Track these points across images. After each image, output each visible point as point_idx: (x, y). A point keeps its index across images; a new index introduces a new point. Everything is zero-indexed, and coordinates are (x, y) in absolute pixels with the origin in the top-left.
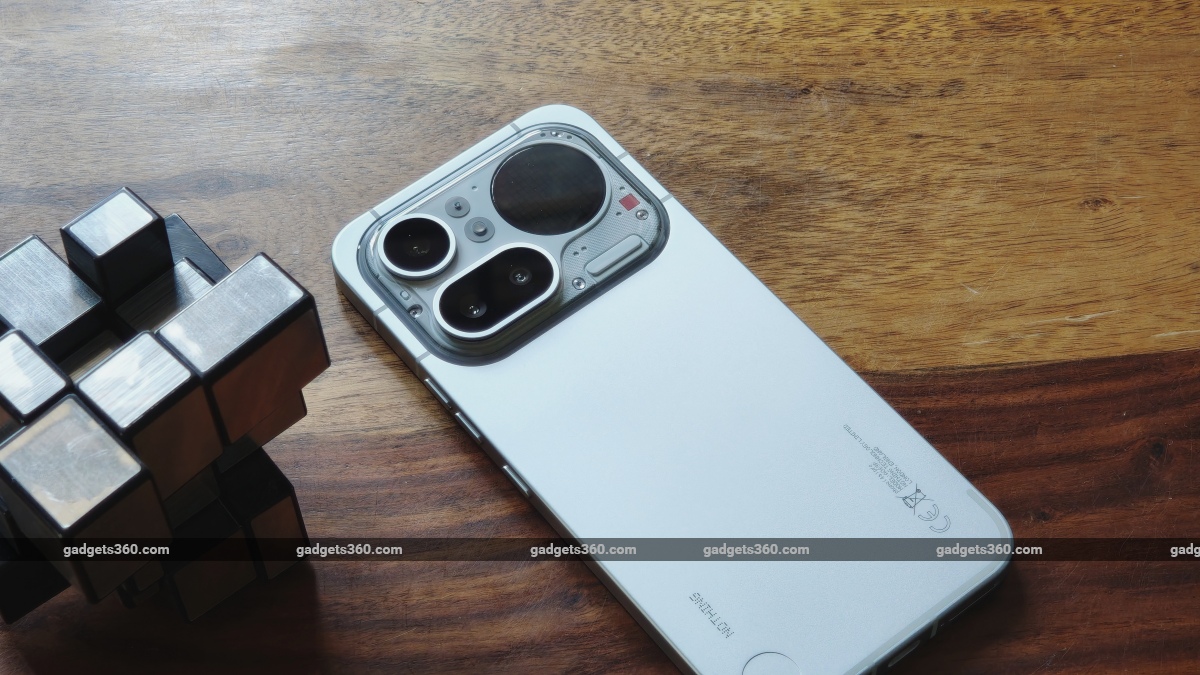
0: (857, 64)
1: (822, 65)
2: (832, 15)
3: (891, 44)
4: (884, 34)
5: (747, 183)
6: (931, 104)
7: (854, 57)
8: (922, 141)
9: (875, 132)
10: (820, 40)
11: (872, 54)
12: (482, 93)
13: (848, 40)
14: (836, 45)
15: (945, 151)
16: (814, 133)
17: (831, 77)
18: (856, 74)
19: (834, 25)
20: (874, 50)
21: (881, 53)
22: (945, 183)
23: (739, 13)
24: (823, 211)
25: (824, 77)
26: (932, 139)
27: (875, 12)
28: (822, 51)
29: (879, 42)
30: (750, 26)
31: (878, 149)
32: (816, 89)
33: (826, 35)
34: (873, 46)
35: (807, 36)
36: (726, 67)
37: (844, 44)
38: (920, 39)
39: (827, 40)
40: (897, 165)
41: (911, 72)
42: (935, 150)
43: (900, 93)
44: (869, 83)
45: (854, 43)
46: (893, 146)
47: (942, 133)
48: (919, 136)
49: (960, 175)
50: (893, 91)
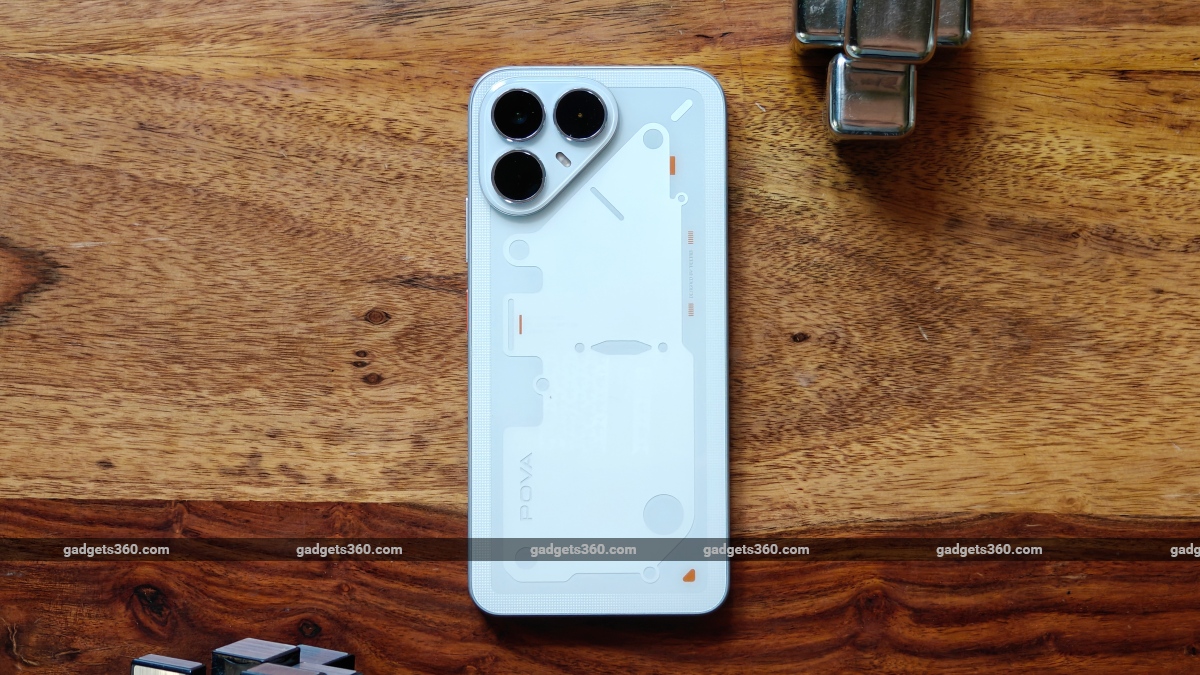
0: (1121, 211)
1: (1093, 209)
2: (1109, 156)
3: (1153, 193)
4: (1149, 181)
5: (1015, 324)
6: (1175, 259)
7: (1120, 203)
8: (1163, 297)
9: (1126, 283)
10: (1095, 182)
11: (1136, 201)
12: (808, 210)
13: (1118, 183)
14: (1107, 188)
15: (1178, 308)
16: (1075, 280)
17: (1098, 222)
18: (1119, 221)
19: (1109, 166)
20: (1139, 197)
21: (1143, 200)
22: (1173, 341)
23: (1031, 145)
24: (1073, 359)
25: (1093, 221)
26: (1171, 296)
27: (1145, 156)
28: (1095, 194)
29: (1143, 188)
30: (1038, 160)
31: (1126, 301)
32: (1085, 234)
33: (1100, 177)
34: (1138, 193)
35: (1084, 176)
36: (1013, 202)
37: (1115, 188)
38: (1178, 190)
39: (1101, 182)
40: (1137, 319)
41: (1165, 224)
42: (1171, 307)
43: (1153, 245)
44: (1128, 232)
45: (1123, 188)
46: (1137, 299)
47: (1180, 290)
48: (1160, 291)
49: (1187, 334)
50: (1147, 242)
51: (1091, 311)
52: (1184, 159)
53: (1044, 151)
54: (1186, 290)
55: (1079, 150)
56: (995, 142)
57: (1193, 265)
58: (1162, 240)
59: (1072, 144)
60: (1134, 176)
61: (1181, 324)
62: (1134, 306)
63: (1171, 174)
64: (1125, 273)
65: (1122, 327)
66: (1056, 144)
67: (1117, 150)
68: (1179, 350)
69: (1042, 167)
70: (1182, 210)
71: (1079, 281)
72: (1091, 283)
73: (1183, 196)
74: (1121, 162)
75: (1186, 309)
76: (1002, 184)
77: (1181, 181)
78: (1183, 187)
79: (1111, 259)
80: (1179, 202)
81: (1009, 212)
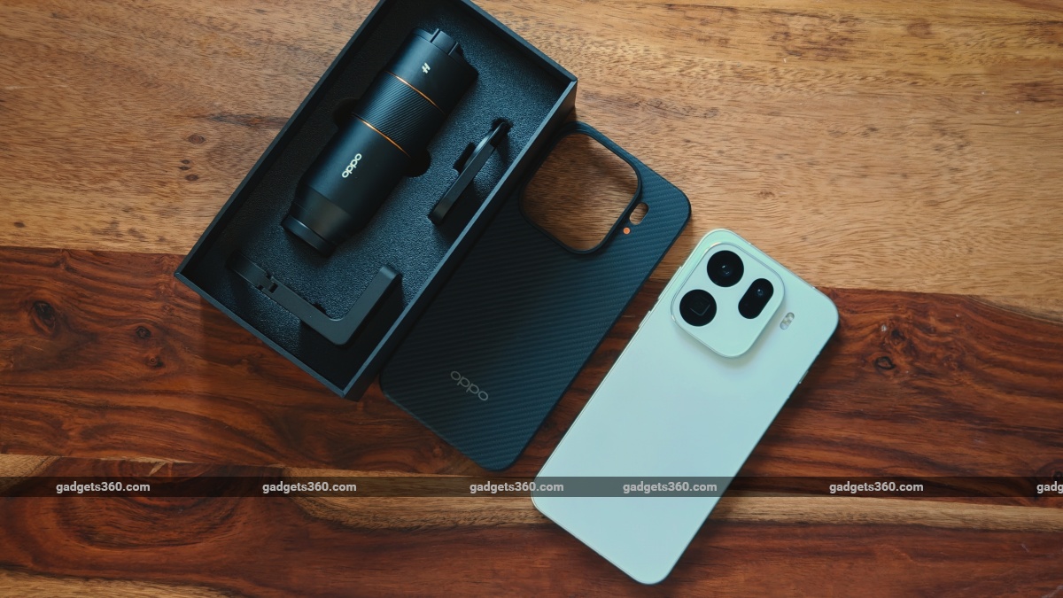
51: (645, 152)
52: (706, 60)
53: (620, 52)
54: (704, 141)
55: (641, 52)
56: (589, 45)
57: (710, 126)
58: (691, 109)
59: (637, 48)
60: (674, 69)
61: (700, 162)
62: (671, 150)
63: (697, 69)
64: (667, 129)
65: (664, 163)
66: (627, 48)
67: (665, 53)
68: (698, 178)
69: (618, 62)
70: (703, 92)
71: (638, 133)
72: (646, 134)
73: (704, 83)
74: (667, 60)
75: (704, 153)
76: (593, 71)
77: (703, 73)
78: (704, 77)
79: (659, 120)
80: (702, 86)
81: (597, 89)
